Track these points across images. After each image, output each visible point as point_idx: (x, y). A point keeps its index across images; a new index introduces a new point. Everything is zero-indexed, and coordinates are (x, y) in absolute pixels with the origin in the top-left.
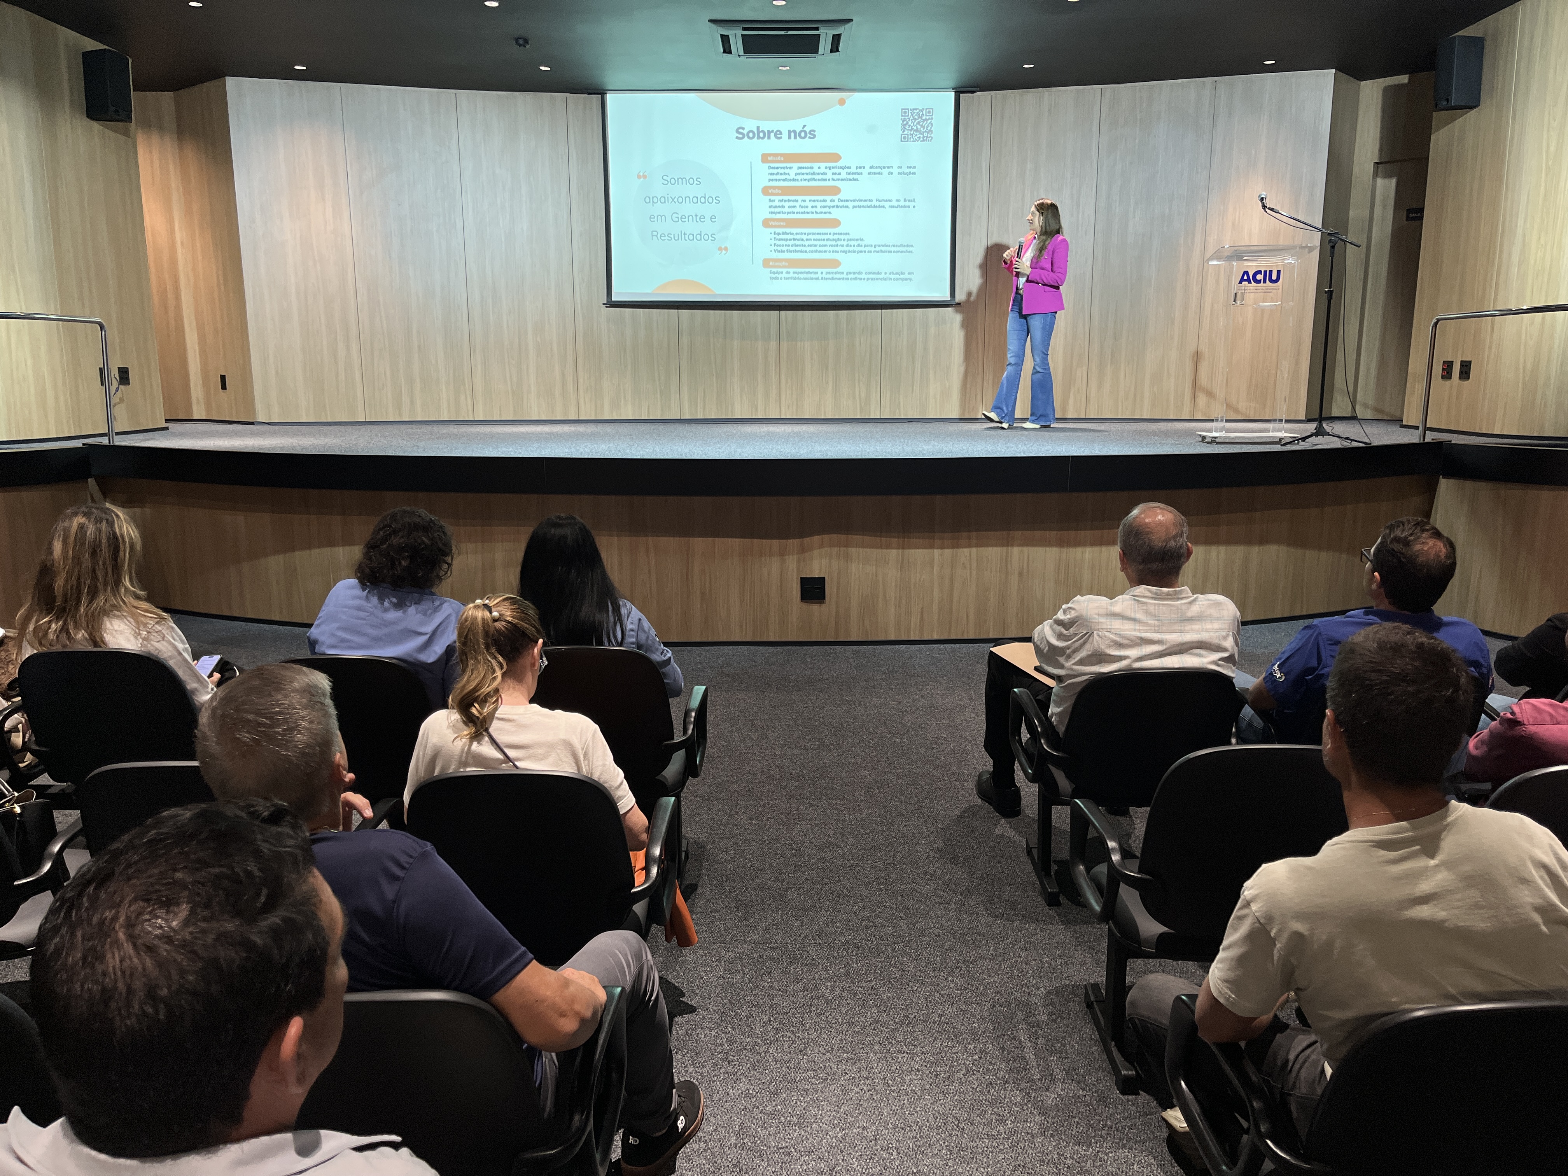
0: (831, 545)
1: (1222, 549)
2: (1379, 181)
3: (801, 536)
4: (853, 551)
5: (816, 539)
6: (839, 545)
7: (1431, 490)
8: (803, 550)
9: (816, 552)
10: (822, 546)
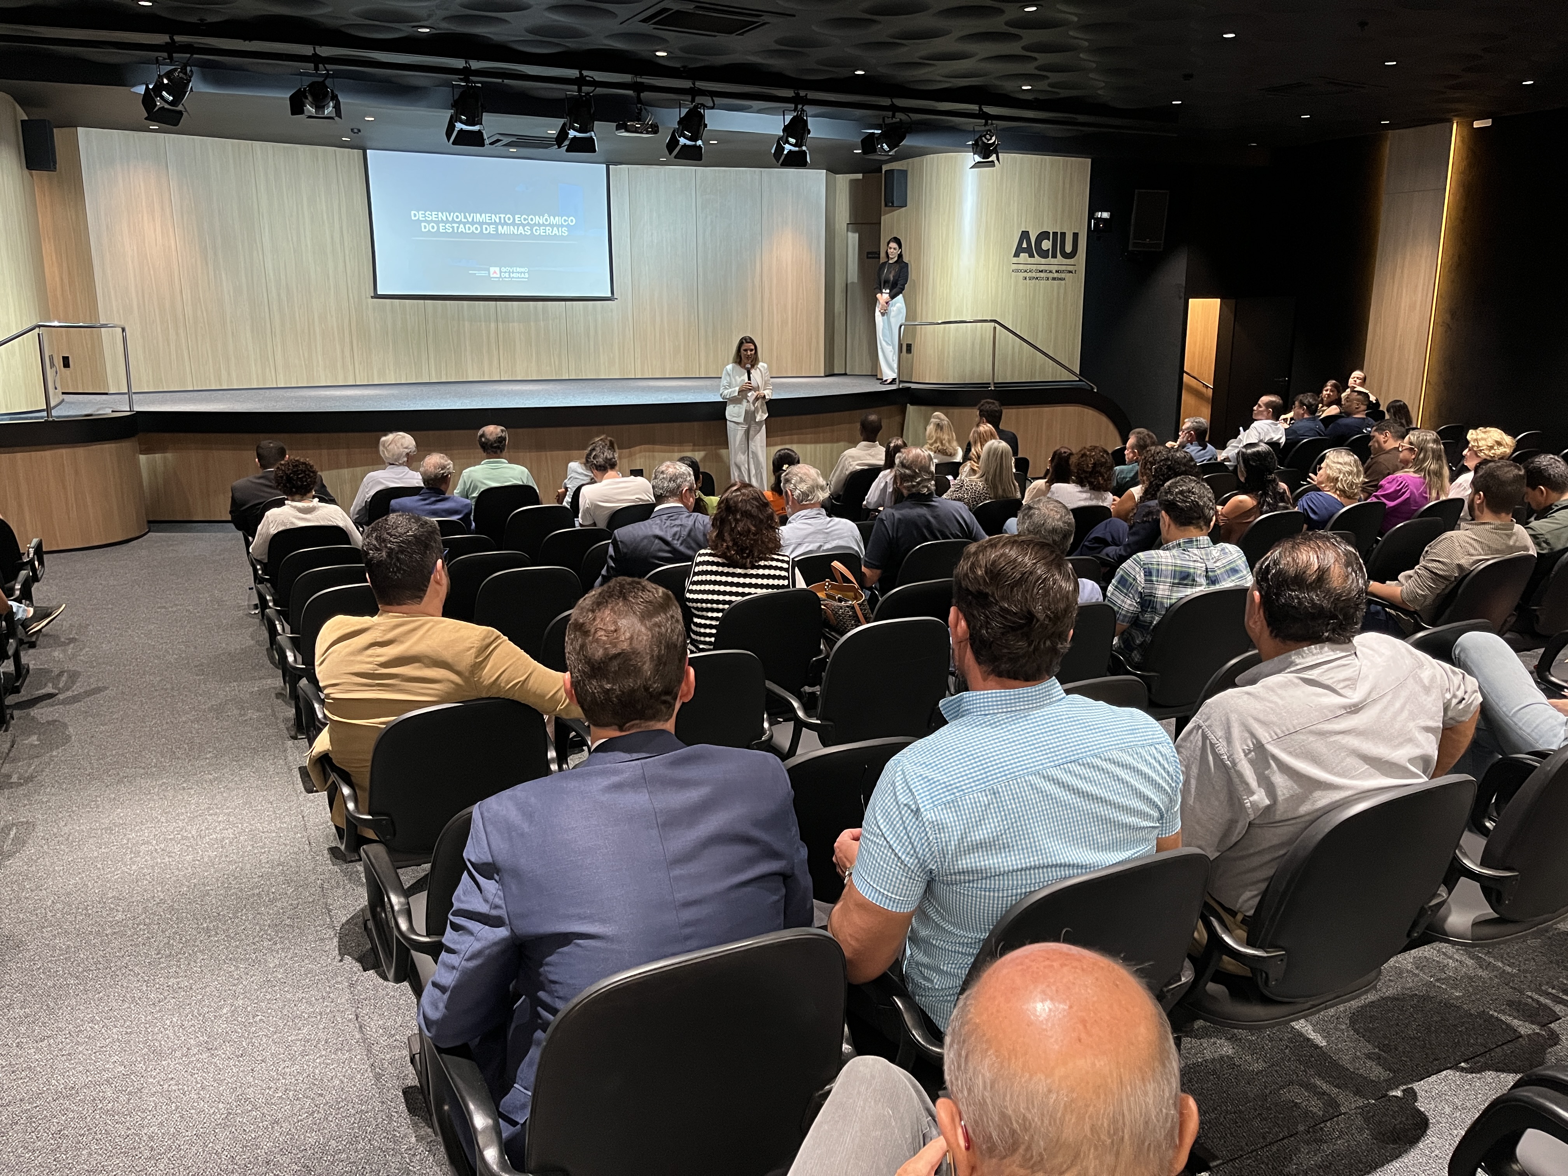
0: (645, 451)
1: (822, 445)
2: (850, 234)
3: (630, 448)
4: (656, 454)
5: (637, 448)
6: (649, 451)
7: (903, 412)
8: (631, 455)
9: (638, 456)
10: (640, 452)
